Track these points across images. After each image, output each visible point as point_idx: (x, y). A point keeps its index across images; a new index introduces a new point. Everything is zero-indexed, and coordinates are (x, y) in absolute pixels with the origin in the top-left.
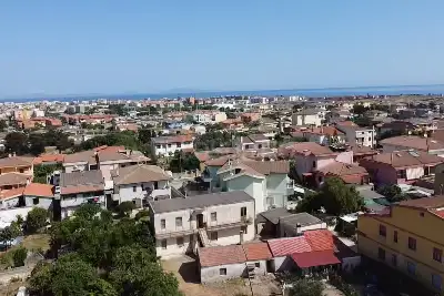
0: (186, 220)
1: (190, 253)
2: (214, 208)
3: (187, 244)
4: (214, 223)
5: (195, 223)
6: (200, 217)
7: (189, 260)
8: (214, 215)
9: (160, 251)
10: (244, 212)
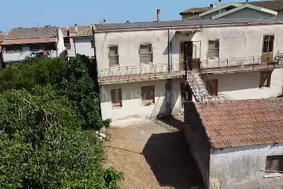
0: (159, 49)
1: (165, 116)
2: (214, 32)
3: (160, 100)
5: (176, 58)
7: (163, 129)
8: (215, 44)
9: (107, 110)
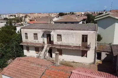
4: (59, 43)
5: (46, 39)
6: (49, 36)
10: (85, 38)
